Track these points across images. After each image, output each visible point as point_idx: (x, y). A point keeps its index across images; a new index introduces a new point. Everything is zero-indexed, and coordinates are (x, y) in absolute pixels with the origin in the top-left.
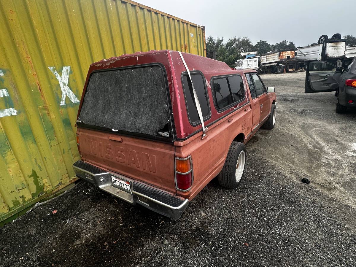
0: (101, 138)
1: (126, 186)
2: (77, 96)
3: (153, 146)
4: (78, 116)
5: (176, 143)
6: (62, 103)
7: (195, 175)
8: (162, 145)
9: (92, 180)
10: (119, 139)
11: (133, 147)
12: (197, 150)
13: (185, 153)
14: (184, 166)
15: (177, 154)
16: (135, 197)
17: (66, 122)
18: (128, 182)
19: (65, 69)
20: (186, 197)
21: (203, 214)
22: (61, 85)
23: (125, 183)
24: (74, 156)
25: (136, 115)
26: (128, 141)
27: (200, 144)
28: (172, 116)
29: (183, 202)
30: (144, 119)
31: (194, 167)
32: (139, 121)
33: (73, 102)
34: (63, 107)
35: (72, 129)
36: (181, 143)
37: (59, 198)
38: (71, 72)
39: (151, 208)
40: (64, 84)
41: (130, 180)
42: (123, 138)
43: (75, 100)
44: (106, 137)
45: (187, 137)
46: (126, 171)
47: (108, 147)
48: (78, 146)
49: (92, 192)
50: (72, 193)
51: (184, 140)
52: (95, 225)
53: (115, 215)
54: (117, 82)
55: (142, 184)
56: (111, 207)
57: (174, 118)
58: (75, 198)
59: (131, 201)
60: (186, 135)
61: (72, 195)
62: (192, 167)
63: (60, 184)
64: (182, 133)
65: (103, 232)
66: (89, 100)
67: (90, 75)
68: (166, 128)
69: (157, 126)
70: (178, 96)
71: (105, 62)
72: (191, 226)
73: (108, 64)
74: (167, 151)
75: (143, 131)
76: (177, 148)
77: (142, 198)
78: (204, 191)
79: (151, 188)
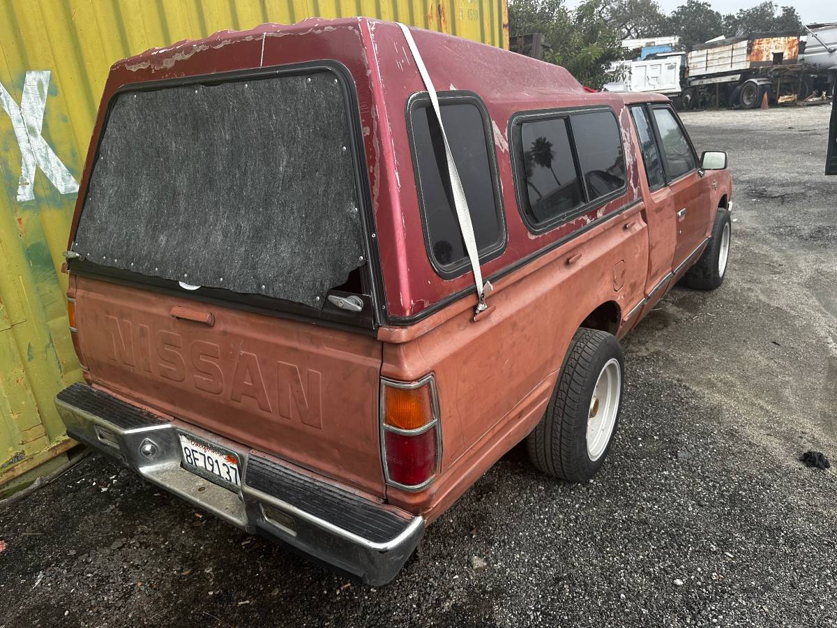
0: (145, 313)
1: (225, 469)
2: (72, 171)
3: (313, 341)
4: (73, 237)
5: (384, 331)
6: (24, 194)
7: (447, 437)
8: (341, 338)
9: (118, 448)
10: (202, 314)
11: (250, 343)
12: (455, 356)
13: (413, 366)
14: (410, 407)
15: (388, 368)
16: (252, 505)
17: (38, 257)
18: (231, 457)
19: (32, 78)
20: (415, 511)
21: (478, 562)
22: (20, 132)
23: (222, 459)
24: (65, 370)
25: (258, 236)
26: (233, 324)
27: (464, 336)
28: (373, 243)
29: (405, 525)
30: (285, 250)
31: (445, 411)
32: (266, 256)
33: (62, 190)
34: (26, 205)
35: (56, 280)
36: (403, 334)
37: (15, 505)
38: (53, 91)
39: (301, 545)
40: (31, 131)
41: (237, 450)
42: (217, 312)
43: (67, 184)
44: (162, 308)
45: (421, 311)
46: (226, 422)
47: (168, 342)
48: (74, 336)
49: (124, 484)
50: (57, 488)
51: (412, 322)
52: (127, 594)
53: (193, 562)
54: (199, 123)
55: (275, 465)
56: (182, 535)
57: (381, 250)
58: (66, 505)
59: (240, 520)
60: (419, 307)
61: (57, 495)
62: (436, 410)
63: (18, 458)
64: (406, 300)
65: (154, 618)
66: (107, 183)
67: (112, 100)
68: (354, 284)
69: (326, 277)
70: (395, 177)
71: (159, 58)
72: (438, 602)
73: (168, 64)
74: (358, 359)
75: (279, 290)
76: (389, 350)
77: (274, 511)
78: (482, 488)
79: (304, 476)
